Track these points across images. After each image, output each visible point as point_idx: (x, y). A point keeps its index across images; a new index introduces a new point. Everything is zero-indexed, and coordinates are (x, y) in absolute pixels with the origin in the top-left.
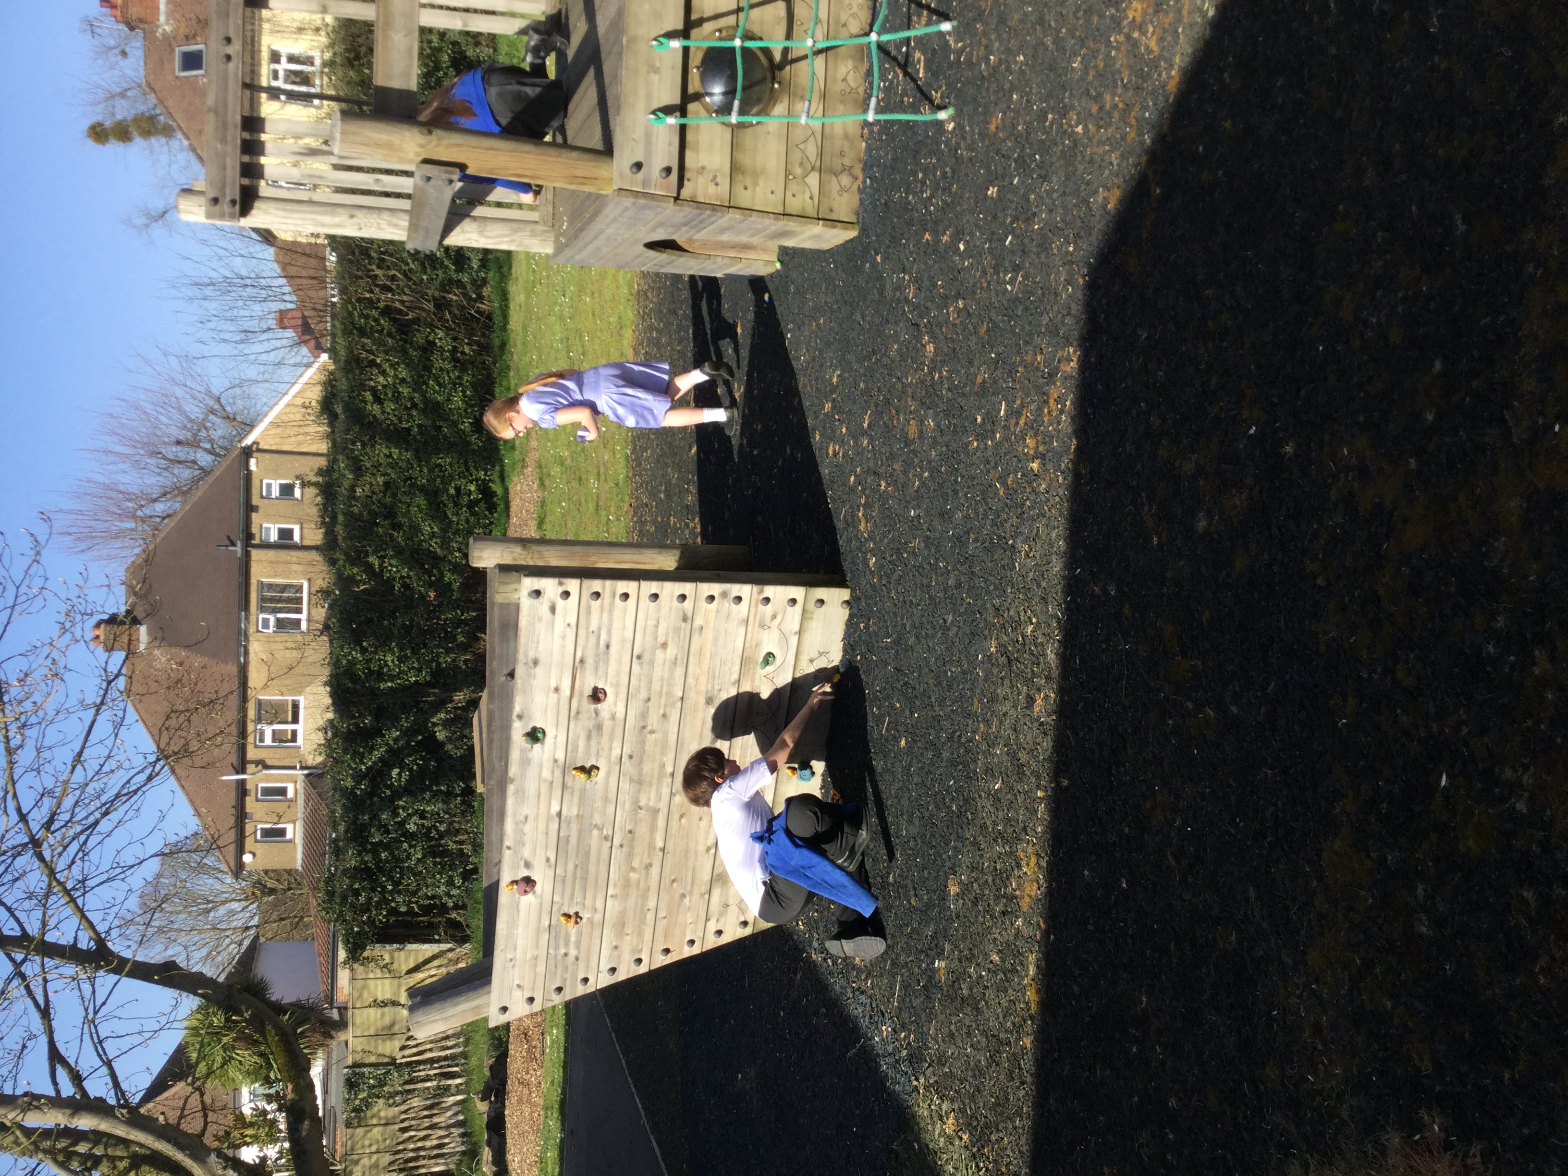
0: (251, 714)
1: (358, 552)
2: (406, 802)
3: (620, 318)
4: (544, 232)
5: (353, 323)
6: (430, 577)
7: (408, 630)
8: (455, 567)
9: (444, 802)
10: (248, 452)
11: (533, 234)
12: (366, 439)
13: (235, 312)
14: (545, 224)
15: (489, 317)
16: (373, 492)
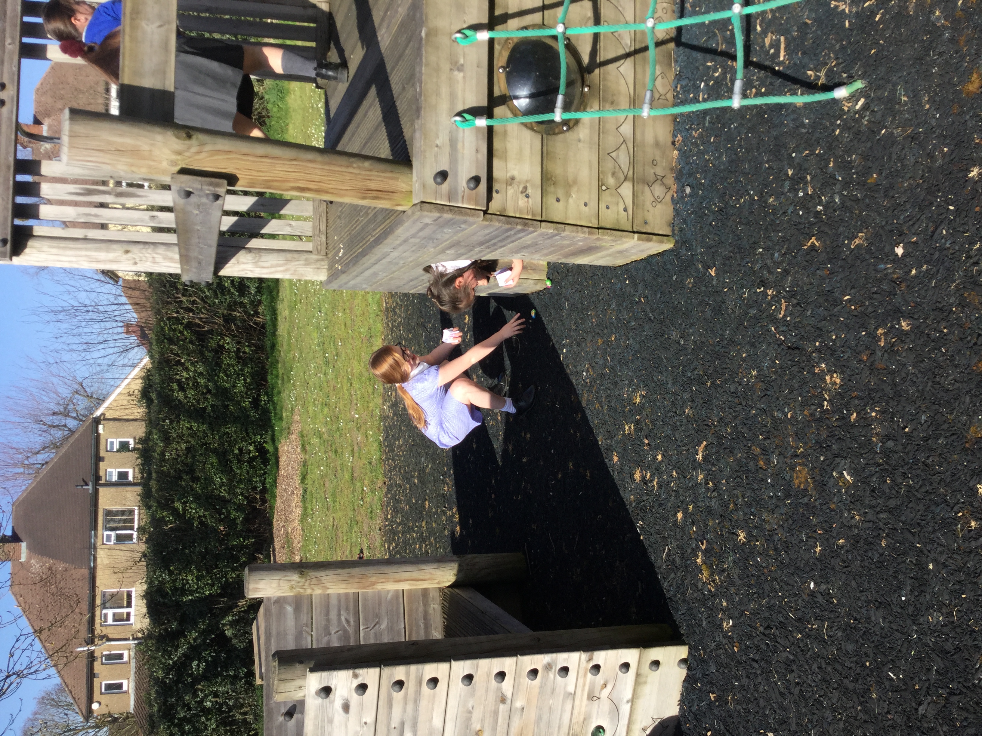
0: (98, 601)
1: (167, 500)
2: (203, 686)
3: (370, 329)
4: (317, 260)
5: (164, 335)
6: (220, 515)
7: (203, 556)
8: (239, 506)
9: (232, 684)
10: (97, 421)
11: (307, 263)
12: (173, 417)
13: (80, 330)
14: (319, 253)
15: (263, 326)
16: (178, 456)
